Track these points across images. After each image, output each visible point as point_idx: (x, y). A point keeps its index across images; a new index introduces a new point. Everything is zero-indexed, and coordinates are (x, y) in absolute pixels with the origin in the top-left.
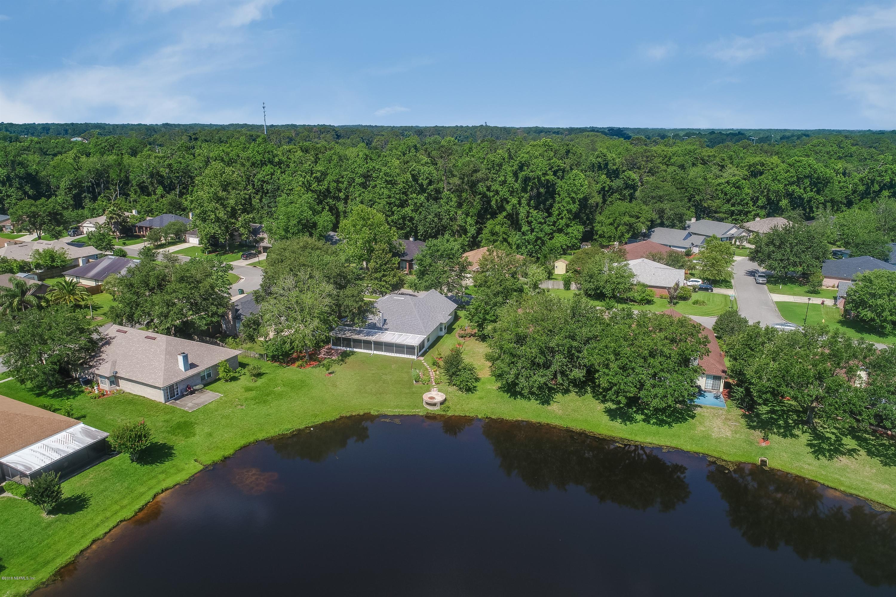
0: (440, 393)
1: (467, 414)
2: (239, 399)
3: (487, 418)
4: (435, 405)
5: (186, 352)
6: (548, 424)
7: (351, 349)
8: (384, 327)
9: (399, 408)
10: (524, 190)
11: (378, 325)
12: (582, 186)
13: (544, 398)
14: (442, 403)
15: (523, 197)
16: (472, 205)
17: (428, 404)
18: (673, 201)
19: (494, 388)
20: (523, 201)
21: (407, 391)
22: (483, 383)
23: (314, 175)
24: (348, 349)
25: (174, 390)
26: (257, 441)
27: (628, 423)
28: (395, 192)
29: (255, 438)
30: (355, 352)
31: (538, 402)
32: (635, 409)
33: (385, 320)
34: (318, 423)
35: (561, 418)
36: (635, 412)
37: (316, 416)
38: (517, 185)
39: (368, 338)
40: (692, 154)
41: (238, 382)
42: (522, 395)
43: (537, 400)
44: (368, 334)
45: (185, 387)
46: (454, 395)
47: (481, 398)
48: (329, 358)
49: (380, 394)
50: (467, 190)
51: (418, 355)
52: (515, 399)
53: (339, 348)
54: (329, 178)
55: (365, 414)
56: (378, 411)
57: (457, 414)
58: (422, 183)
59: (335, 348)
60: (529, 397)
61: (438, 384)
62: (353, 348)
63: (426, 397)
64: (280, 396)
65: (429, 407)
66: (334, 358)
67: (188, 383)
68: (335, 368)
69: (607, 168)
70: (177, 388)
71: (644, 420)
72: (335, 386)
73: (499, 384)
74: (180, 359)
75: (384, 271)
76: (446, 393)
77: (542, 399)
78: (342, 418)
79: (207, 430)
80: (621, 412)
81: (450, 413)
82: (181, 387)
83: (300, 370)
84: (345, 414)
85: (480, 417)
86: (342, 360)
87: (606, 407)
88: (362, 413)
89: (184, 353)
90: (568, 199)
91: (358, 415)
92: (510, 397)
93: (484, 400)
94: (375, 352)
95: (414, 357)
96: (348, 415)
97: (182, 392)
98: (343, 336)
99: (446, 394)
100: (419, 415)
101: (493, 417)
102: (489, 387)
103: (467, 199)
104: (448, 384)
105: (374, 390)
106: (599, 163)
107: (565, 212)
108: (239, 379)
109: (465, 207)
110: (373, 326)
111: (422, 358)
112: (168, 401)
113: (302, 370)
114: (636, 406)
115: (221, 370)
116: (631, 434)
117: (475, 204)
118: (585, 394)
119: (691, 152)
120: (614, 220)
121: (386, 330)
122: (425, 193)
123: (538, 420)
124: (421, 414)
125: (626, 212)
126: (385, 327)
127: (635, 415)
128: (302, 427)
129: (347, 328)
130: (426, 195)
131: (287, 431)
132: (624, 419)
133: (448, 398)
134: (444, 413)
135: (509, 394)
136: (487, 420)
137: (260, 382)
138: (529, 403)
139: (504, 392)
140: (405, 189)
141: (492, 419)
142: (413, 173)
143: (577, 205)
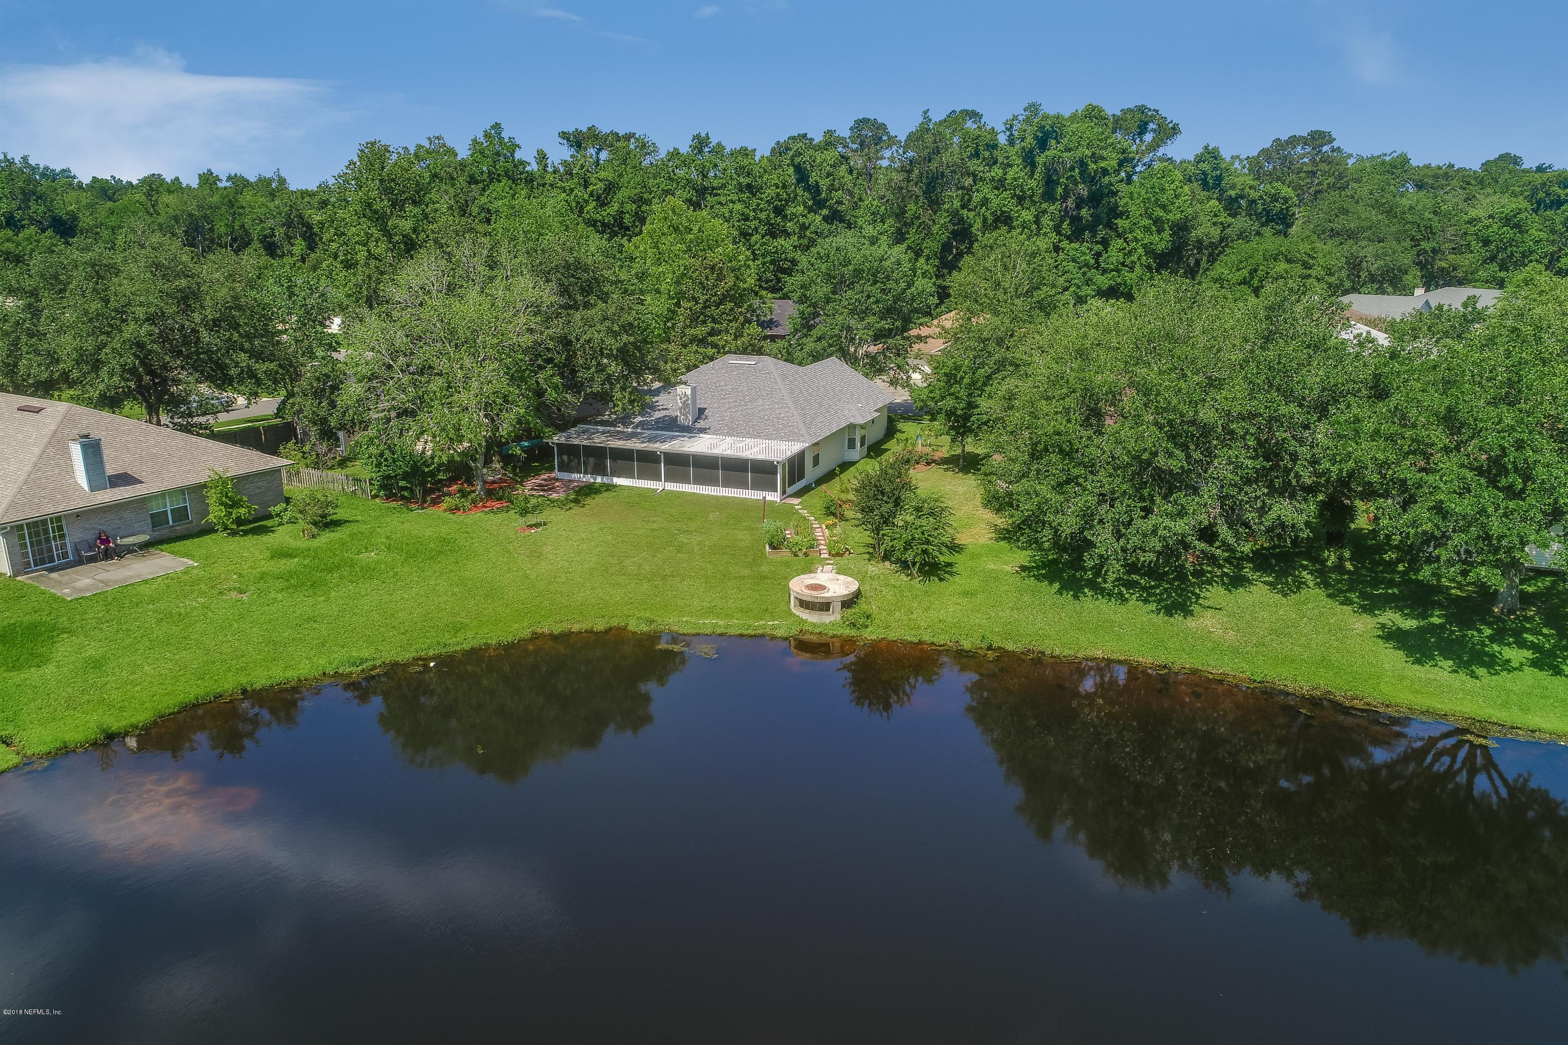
0: (841, 577)
1: (927, 638)
2: (240, 575)
3: (990, 648)
4: (825, 606)
5: (95, 434)
6: (1195, 672)
7: (606, 480)
8: (698, 426)
9: (717, 616)
10: (1049, 196)
11: (681, 419)
12: (1177, 197)
13: (1169, 596)
14: (849, 603)
15: (1044, 212)
16: (929, 234)
17: (805, 604)
18: (1381, 241)
19: (1008, 568)
20: (1046, 220)
21: (746, 572)
22: (974, 557)
23: (591, 188)
24: (599, 480)
25: (48, 540)
26: (244, 691)
27: (1481, 671)
28: (758, 205)
29: (244, 680)
30: (615, 486)
31: (1153, 606)
32: (1488, 632)
33: (701, 411)
34: (458, 648)
35: (1235, 651)
36: (1492, 639)
37: (457, 629)
38: (1033, 183)
39: (651, 445)
40: (1397, 172)
41: (265, 538)
42: (1098, 590)
43: (1146, 601)
44: (651, 440)
45: (90, 536)
46: (887, 585)
47: (966, 594)
48: (543, 496)
49: (664, 578)
50: (917, 197)
51: (784, 492)
52: (1076, 597)
53: (575, 476)
54: (622, 194)
55: (608, 631)
56: (652, 622)
57: (892, 636)
58: (817, 183)
59: (565, 476)
60: (1121, 594)
61: (838, 555)
62: (614, 473)
63: (799, 585)
64: (369, 572)
65: (805, 615)
66: (554, 496)
67: (104, 528)
68: (552, 515)
69: (1219, 185)
70: (62, 537)
71: (1534, 664)
72: (536, 555)
73: (1023, 557)
74: (76, 451)
75: (714, 321)
76: (861, 577)
77: (1161, 600)
78: (536, 637)
79: (92, 650)
80: (1440, 639)
81: (871, 634)
82: (74, 535)
83: (451, 516)
84: (546, 627)
85: (967, 645)
86: (576, 501)
87: (1383, 626)
88: (600, 626)
89: (87, 436)
90: (1146, 222)
91: (590, 632)
92: (1060, 592)
93: (980, 598)
94: (671, 486)
95: (773, 497)
96: (557, 629)
97: (77, 550)
98: (585, 443)
99: (862, 581)
100: (773, 638)
101: (1010, 647)
102: (992, 567)
103: (918, 218)
104: (867, 556)
105: (648, 568)
106: (1204, 173)
107: (1141, 251)
108: (273, 531)
109: (912, 236)
110: (671, 425)
111: (796, 501)
112: (27, 573)
113: (459, 517)
114: (1489, 625)
115: (213, 498)
116: (1505, 705)
117: (935, 229)
118: (1298, 588)
119: (1395, 167)
120: (1251, 273)
121: (703, 431)
122: (824, 207)
123: (1162, 658)
124: (780, 633)
125: (1280, 253)
126: (701, 424)
127: (1496, 647)
128: (405, 656)
129: (600, 428)
130: (825, 212)
131: (354, 664)
132: (1459, 657)
133: (866, 588)
134: (853, 632)
135: (1057, 585)
136: (991, 655)
137: (327, 537)
138: (1122, 609)
139: (1038, 578)
140: (781, 200)
141: (1007, 651)
142: (797, 160)
143: (1166, 234)
